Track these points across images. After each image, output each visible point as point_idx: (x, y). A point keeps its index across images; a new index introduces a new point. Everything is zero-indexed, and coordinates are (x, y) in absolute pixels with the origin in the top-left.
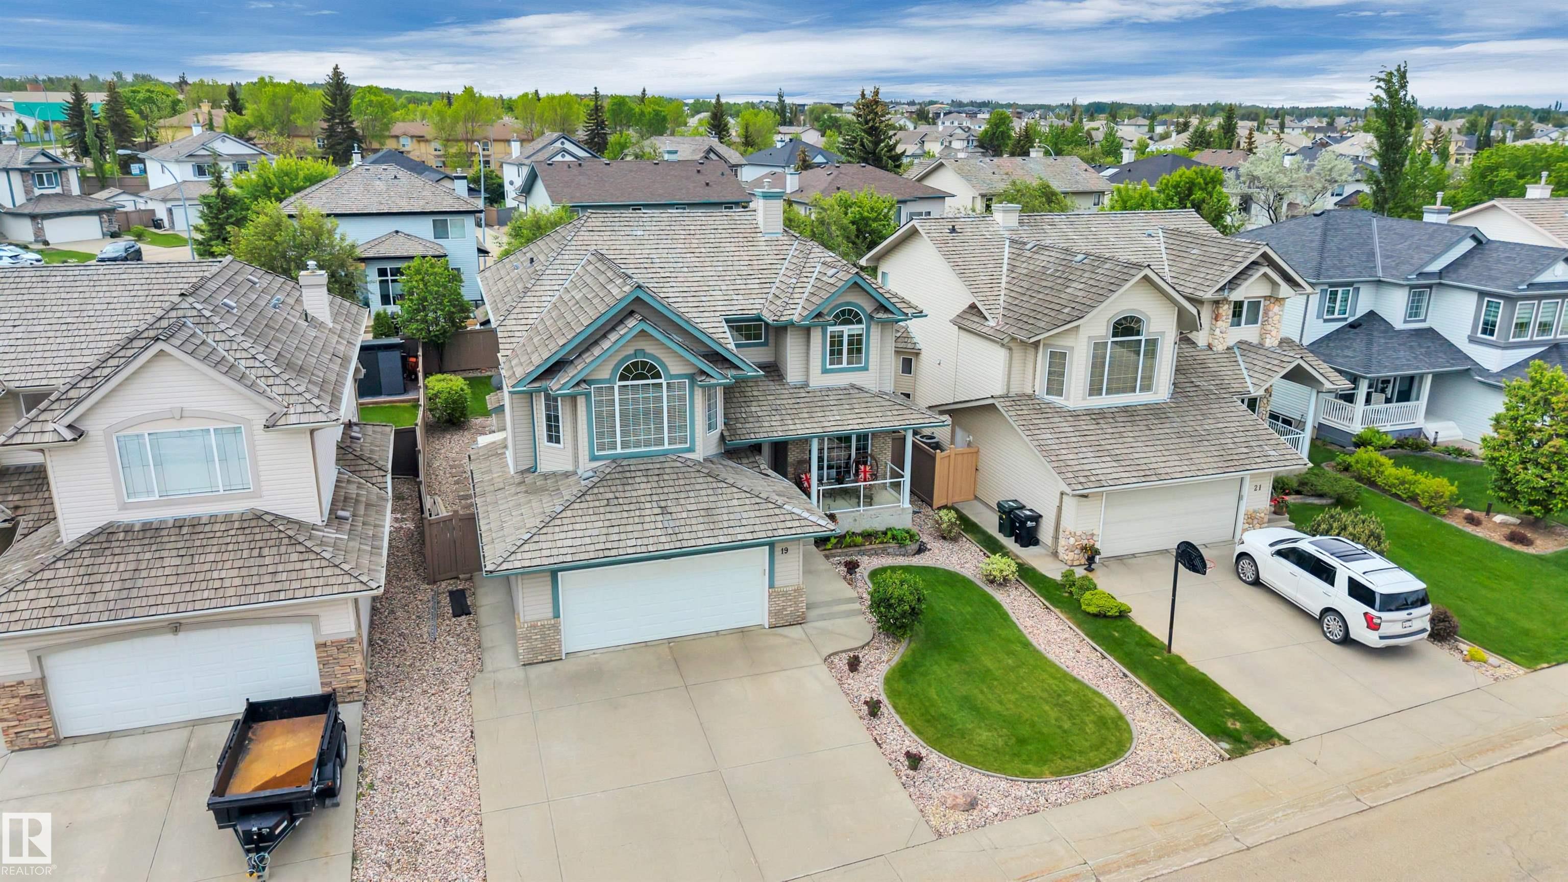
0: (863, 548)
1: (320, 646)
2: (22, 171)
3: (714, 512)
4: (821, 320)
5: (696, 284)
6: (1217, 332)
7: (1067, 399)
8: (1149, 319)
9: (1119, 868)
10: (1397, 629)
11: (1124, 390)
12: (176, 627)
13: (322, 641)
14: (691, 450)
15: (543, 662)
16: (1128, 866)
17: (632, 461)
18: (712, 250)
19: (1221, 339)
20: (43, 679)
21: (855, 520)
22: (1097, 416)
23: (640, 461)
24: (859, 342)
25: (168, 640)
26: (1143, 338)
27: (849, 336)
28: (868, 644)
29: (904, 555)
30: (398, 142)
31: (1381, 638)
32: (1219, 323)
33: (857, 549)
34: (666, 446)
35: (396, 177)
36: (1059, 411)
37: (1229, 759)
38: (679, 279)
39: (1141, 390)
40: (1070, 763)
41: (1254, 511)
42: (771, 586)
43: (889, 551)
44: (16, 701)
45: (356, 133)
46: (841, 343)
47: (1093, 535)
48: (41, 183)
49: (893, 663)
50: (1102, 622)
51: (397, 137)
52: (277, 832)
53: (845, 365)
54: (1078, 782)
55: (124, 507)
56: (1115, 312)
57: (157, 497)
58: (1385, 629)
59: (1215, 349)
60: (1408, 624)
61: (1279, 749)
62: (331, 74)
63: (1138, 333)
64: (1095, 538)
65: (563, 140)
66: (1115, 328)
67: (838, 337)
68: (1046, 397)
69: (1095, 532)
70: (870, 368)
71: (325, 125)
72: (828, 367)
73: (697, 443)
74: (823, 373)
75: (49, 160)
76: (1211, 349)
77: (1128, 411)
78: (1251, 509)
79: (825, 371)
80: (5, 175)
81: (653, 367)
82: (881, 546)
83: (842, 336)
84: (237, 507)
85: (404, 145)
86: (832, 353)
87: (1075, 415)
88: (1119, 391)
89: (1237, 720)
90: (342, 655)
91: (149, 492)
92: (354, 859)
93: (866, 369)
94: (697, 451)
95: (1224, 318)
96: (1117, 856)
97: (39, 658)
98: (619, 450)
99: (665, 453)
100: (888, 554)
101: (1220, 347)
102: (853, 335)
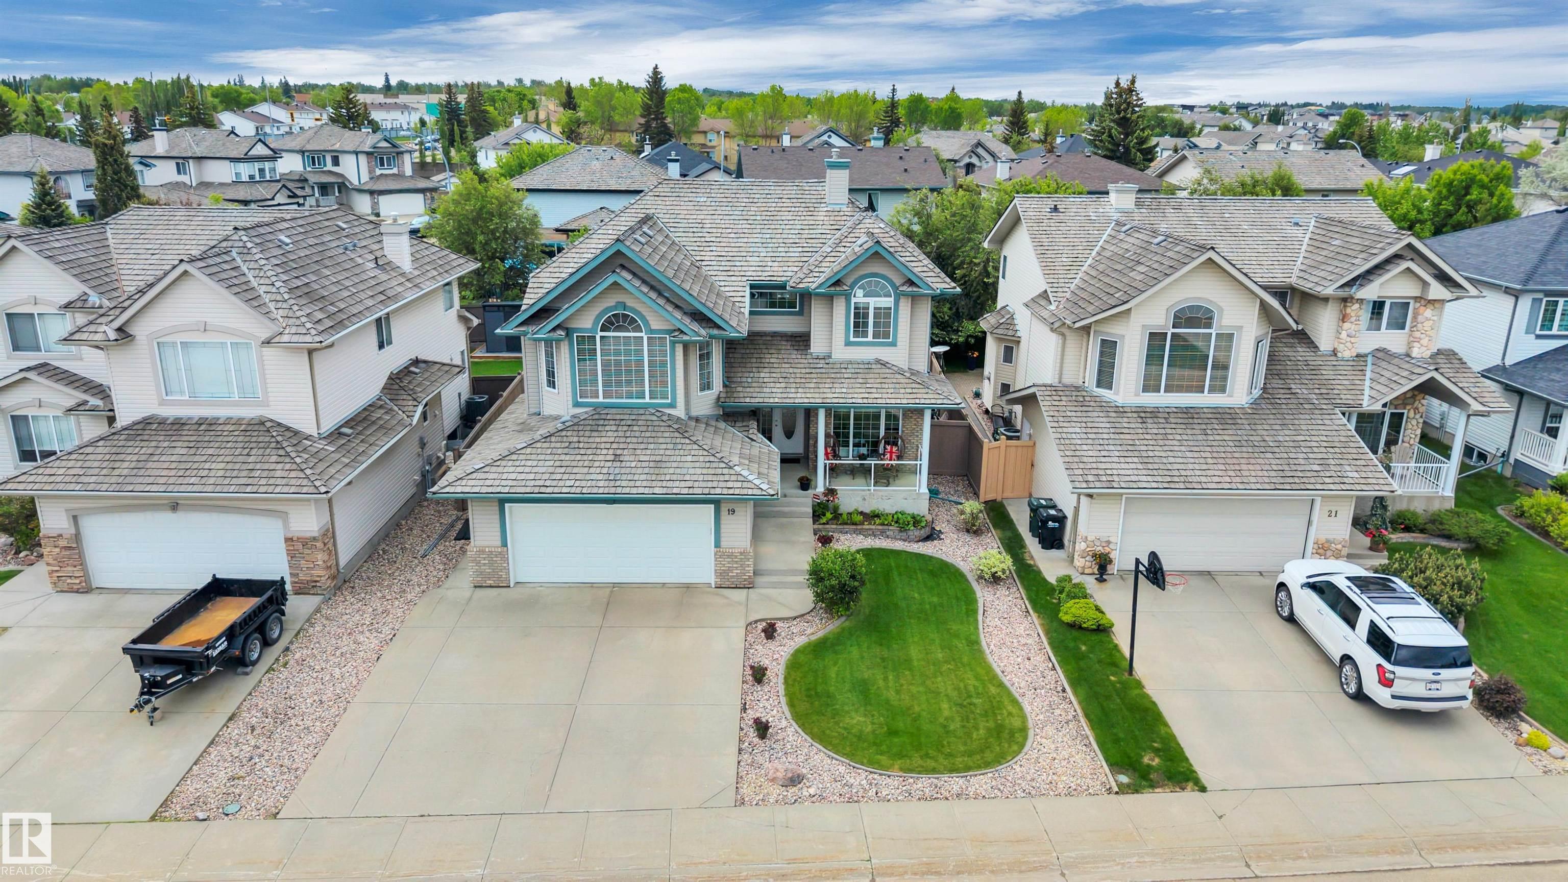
0: (859, 527)
1: (288, 540)
2: (368, 153)
3: (664, 465)
4: (838, 289)
6: (1344, 335)
7: (1117, 393)
8: (1221, 310)
9: (906, 873)
10: (1419, 690)
11: (1189, 389)
12: (175, 507)
13: (290, 536)
14: (672, 406)
15: (491, 587)
16: (916, 874)
17: (614, 411)
18: (768, 218)
19: (1349, 344)
20: (78, 537)
21: (864, 499)
22: (1152, 413)
23: (620, 411)
24: (888, 315)
25: (167, 517)
26: (1213, 331)
27: (875, 308)
28: (803, 615)
29: (905, 540)
30: (706, 137)
31: (1393, 697)
32: (1346, 325)
33: (854, 527)
34: (647, 400)
35: (612, 158)
36: (1106, 407)
37: (1117, 793)
39: (1210, 391)
40: (931, 763)
41: (1328, 541)
42: (717, 545)
43: (888, 533)
44: (57, 550)
45: (668, 128)
46: (866, 316)
47: (1109, 542)
48: (382, 164)
49: (813, 638)
50: (1075, 633)
51: (705, 133)
52: (169, 682)
53: (870, 338)
54: (923, 783)
55: (162, 403)
56: (1177, 300)
57: (187, 398)
58: (1400, 687)
59: (1339, 355)
60: (1434, 686)
61: (1189, 796)
62: (651, 74)
63: (1209, 326)
64: (1111, 546)
65: (830, 133)
66: (1176, 316)
67: (864, 308)
68: (1095, 389)
69: (1111, 539)
70: (898, 344)
71: (642, 121)
72: (852, 339)
73: (678, 400)
74: (846, 345)
75: (389, 145)
76: (1335, 355)
77: (1189, 414)
78: (1322, 538)
79: (848, 344)
80: (355, 156)
81: (633, 321)
82: (880, 527)
83: (868, 309)
84: (249, 413)
86: (856, 325)
87: (1120, 411)
88: (1180, 389)
89: (1159, 756)
90: (307, 551)
91: (182, 393)
92: (230, 719)
93: (894, 344)
94: (679, 408)
95: (1353, 319)
96: (908, 861)
97: (75, 518)
98: (601, 399)
99: (645, 407)
100: (888, 537)
101: (1346, 353)
102: (880, 308)
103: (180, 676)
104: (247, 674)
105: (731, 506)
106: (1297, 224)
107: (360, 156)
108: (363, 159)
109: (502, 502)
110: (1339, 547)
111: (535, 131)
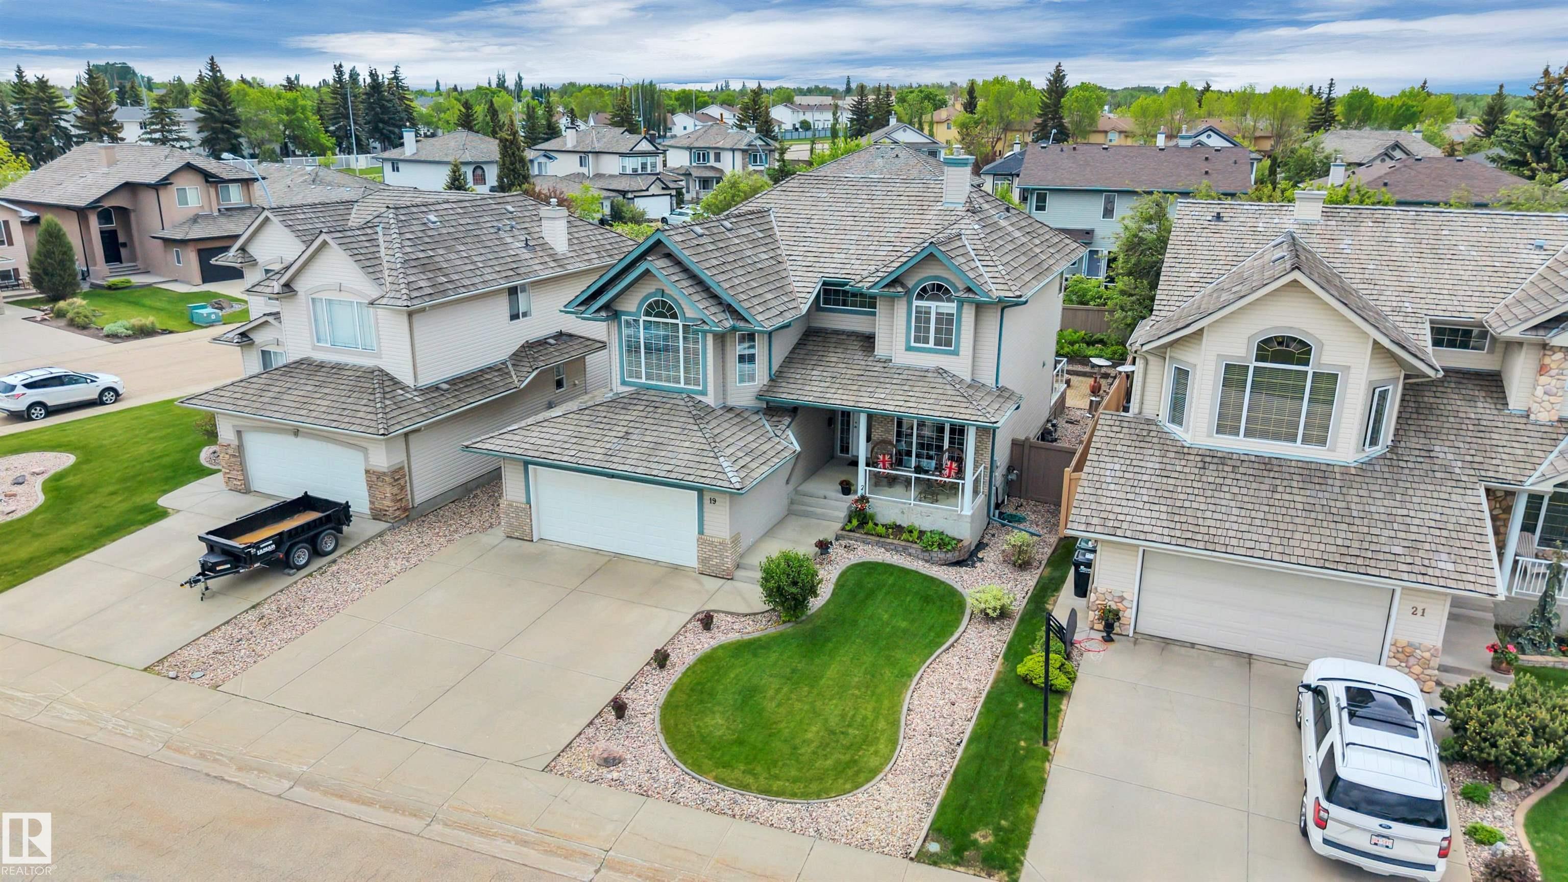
0: (882, 540)
1: (367, 472)
3: (661, 447)
4: (892, 290)
5: (828, 246)
6: (1539, 391)
7: (1187, 431)
8: (1323, 343)
9: (632, 872)
10: (1362, 841)
11: (1276, 437)
12: (296, 433)
13: (368, 468)
14: (704, 393)
15: (517, 538)
16: (640, 876)
17: (653, 392)
18: (876, 215)
19: (1545, 404)
20: (240, 447)
21: (903, 512)
22: (1221, 459)
23: (658, 393)
24: (950, 322)
25: (291, 439)
26: (1310, 370)
27: (937, 314)
28: (755, 614)
29: (927, 561)
30: (1106, 137)
31: (1326, 841)
32: (1543, 379)
33: (878, 539)
34: (682, 385)
35: (897, 156)
36: (1167, 444)
37: (911, 859)
38: (819, 240)
39: (1304, 441)
41: (1410, 645)
42: (701, 532)
43: (910, 551)
44: (227, 456)
46: (928, 321)
47: (1122, 599)
49: (746, 637)
50: (1024, 688)
51: (1106, 132)
52: (218, 568)
53: (931, 344)
54: (725, 796)
55: (314, 348)
56: (1262, 328)
57: (329, 345)
58: (1333, 831)
59: (1532, 417)
60: (1382, 841)
62: (1053, 72)
63: (1307, 363)
64: (1125, 603)
65: (1210, 132)
66: (1259, 348)
67: (926, 313)
68: (1168, 424)
69: (1125, 595)
70: (961, 353)
71: (1039, 121)
72: (913, 344)
73: (709, 388)
74: (906, 350)
76: (1528, 416)
77: (1267, 464)
78: (1403, 640)
79: (909, 349)
80: (732, 153)
81: (671, 308)
82: (903, 543)
83: (929, 313)
84: (368, 362)
85: (1111, 141)
86: (918, 329)
87: (1183, 452)
88: (1264, 435)
89: (996, 835)
90: (380, 484)
91: (327, 343)
92: (253, 607)
93: (956, 353)
94: (709, 396)
95: (1553, 372)
96: (640, 862)
97: (239, 433)
98: (643, 380)
99: (680, 391)
100: (910, 555)
101: (1543, 416)
102: (943, 314)
103: (229, 566)
104: (289, 575)
105: (713, 496)
106: (1541, 247)
107: (736, 153)
108: (738, 155)
109: (526, 464)
110: (1427, 655)
111: (905, 131)
